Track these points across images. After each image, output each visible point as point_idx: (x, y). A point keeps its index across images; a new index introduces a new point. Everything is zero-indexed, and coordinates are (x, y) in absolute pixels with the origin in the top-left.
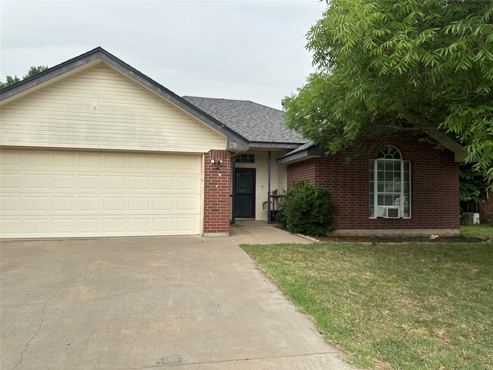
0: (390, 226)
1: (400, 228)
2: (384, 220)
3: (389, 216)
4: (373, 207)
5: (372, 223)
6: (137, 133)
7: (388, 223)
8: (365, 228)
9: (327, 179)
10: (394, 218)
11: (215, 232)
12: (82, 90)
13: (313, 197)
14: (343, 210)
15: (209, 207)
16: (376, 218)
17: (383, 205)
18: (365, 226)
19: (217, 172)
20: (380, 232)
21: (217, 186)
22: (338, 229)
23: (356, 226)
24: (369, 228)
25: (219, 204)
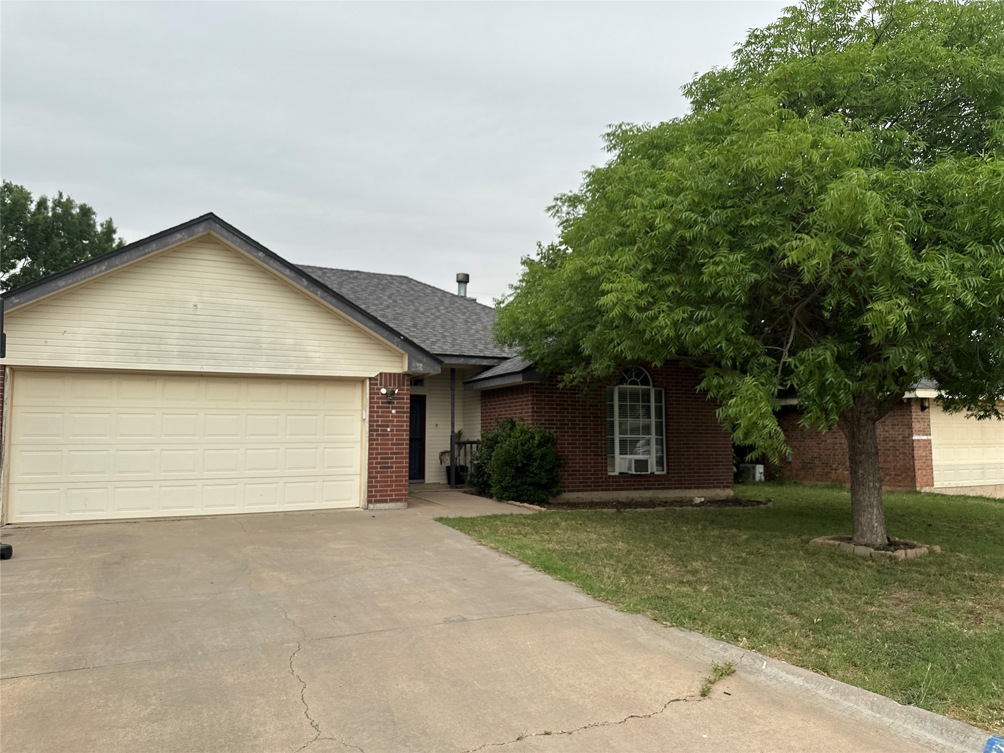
0: (638, 485)
1: (651, 489)
2: (628, 478)
3: (636, 471)
4: (613, 457)
5: (613, 482)
6: (264, 346)
7: (634, 481)
8: (602, 490)
9: (549, 416)
10: (643, 473)
11: (385, 501)
12: (174, 276)
13: (533, 444)
14: (572, 463)
15: (377, 463)
16: (618, 474)
17: (627, 454)
18: (602, 486)
19: (388, 408)
20: (623, 495)
21: (389, 430)
22: (565, 491)
23: (591, 486)
24: (609, 490)
25: (392, 458)
